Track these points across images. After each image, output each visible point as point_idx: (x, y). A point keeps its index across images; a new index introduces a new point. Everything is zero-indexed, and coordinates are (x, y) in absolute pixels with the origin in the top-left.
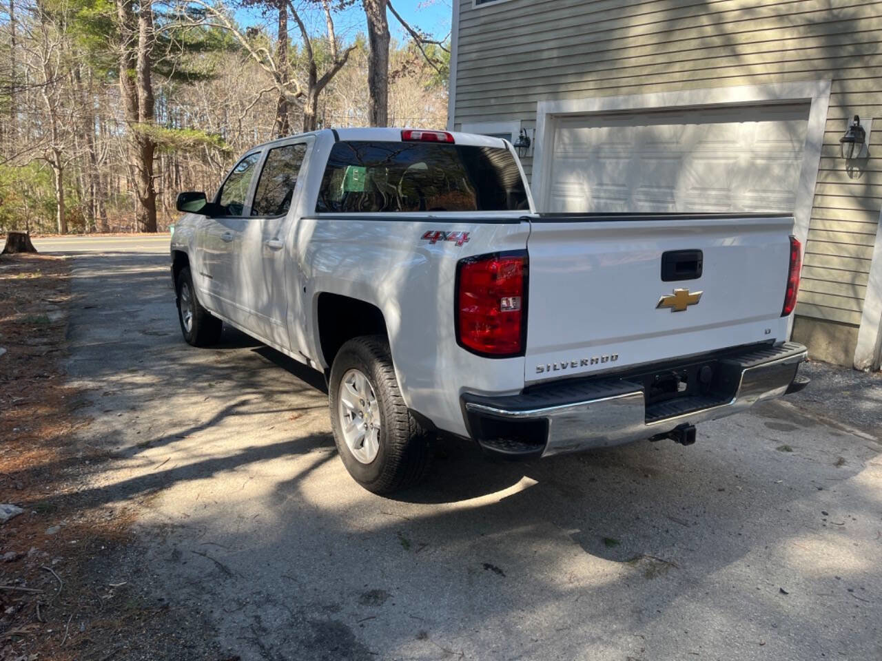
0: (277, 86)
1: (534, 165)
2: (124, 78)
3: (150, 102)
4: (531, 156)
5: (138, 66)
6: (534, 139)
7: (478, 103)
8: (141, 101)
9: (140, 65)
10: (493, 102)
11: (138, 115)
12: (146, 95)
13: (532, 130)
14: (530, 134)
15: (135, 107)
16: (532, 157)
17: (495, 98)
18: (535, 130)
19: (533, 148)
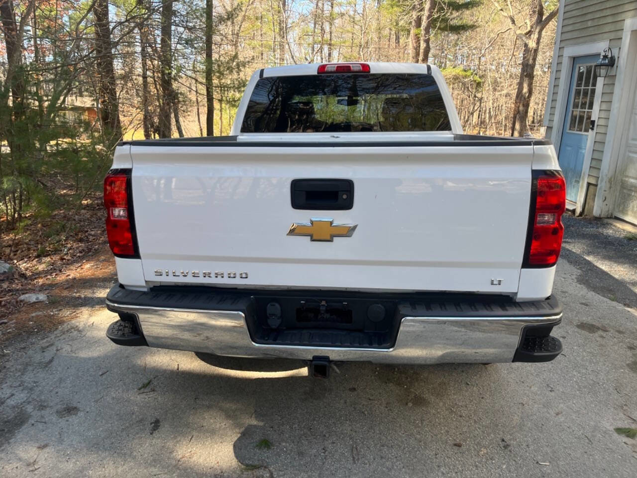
0: (512, 27)
1: (616, 83)
2: (413, 35)
3: (427, 50)
4: (614, 74)
5: (422, 26)
6: (618, 57)
7: (578, 26)
8: (422, 51)
9: (424, 23)
10: (590, 24)
11: (418, 59)
12: (425, 45)
13: (618, 48)
14: (615, 52)
15: (418, 54)
16: (616, 75)
17: (591, 20)
18: (620, 48)
19: (617, 67)
